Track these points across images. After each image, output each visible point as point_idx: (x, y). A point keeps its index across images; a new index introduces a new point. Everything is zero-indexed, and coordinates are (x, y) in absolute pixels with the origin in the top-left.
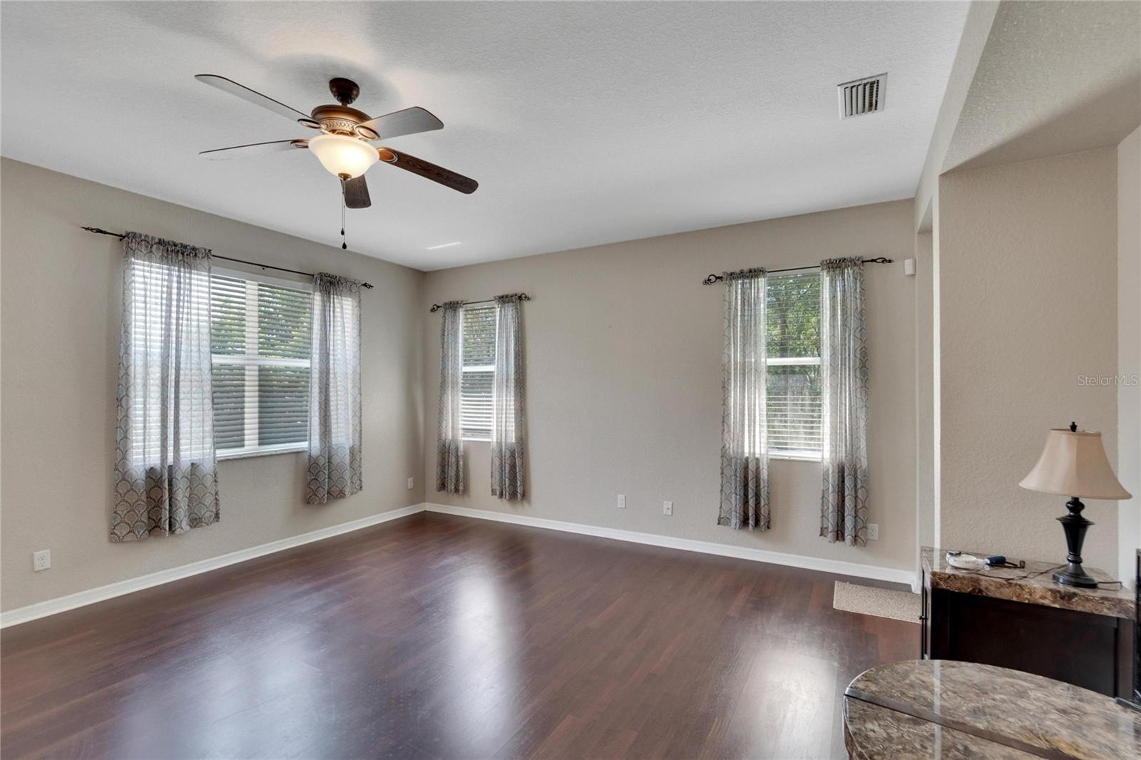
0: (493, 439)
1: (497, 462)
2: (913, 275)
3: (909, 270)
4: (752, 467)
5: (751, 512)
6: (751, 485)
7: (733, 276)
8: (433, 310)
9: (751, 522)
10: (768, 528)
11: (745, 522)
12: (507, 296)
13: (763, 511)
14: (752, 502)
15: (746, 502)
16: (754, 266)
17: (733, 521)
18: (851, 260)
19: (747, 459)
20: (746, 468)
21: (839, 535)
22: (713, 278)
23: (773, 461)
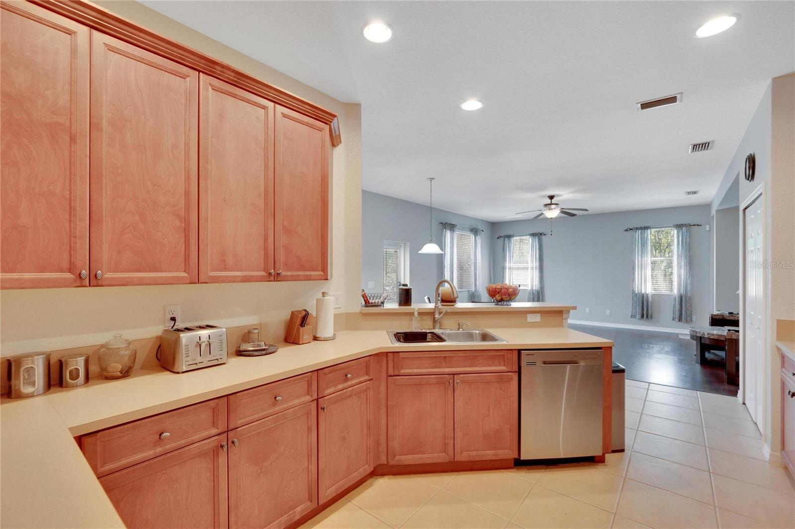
0: (530, 288)
1: (532, 296)
2: (710, 231)
3: (708, 228)
4: (645, 296)
5: (645, 312)
6: (645, 303)
7: (637, 229)
8: (498, 238)
9: (645, 316)
10: (652, 318)
11: (643, 316)
12: (535, 234)
13: (650, 312)
14: (645, 309)
15: (643, 309)
16: (646, 225)
17: (638, 316)
18: (685, 225)
19: (643, 294)
20: (643, 297)
21: (680, 320)
22: (629, 229)
23: (653, 295)
